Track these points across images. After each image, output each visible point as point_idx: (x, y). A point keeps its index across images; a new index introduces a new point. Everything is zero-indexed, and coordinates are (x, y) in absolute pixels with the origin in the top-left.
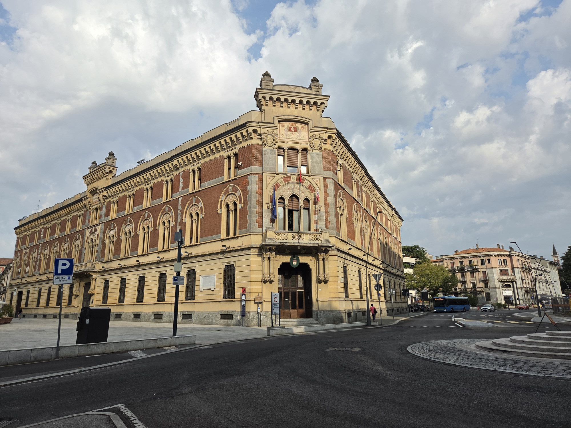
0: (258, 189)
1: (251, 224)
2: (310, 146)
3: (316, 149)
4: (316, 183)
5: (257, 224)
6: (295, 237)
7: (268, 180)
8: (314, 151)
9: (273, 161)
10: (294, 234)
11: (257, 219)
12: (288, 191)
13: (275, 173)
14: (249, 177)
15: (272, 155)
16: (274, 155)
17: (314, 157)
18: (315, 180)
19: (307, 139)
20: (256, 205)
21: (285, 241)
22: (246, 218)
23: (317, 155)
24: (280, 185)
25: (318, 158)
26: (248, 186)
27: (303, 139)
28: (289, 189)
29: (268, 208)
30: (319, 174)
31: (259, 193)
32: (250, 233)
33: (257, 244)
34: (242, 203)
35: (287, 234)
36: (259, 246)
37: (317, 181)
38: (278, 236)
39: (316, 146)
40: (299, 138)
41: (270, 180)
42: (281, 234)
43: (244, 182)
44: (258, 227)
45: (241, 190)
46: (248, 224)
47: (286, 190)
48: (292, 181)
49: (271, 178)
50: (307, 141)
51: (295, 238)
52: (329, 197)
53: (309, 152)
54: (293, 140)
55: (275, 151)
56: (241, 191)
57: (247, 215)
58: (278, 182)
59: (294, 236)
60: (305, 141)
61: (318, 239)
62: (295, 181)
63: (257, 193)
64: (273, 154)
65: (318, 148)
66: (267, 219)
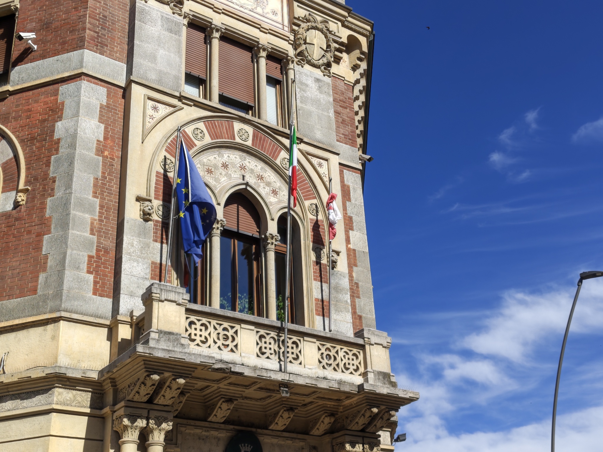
0: (102, 139)
1: (61, 274)
2: (295, 49)
3: (316, 62)
4: (319, 169)
5: (91, 277)
6: (268, 346)
7: (150, 112)
8: (307, 67)
9: (172, 55)
10: (262, 332)
11: (90, 257)
12: (224, 173)
13: (177, 94)
14: (63, 88)
15: (167, 33)
16: (177, 37)
17: (307, 86)
18: (315, 161)
19: (286, 22)
20: (90, 197)
21: (226, 355)
22: (39, 248)
23: (315, 81)
24: (196, 142)
25: (321, 92)
26: (59, 125)
27: (274, 17)
28: (225, 166)
29: (146, 216)
30: (323, 143)
31: (106, 153)
32: (51, 311)
33: (85, 365)
34: (21, 186)
35: (237, 327)
36: (94, 376)
37: (320, 165)
38: (198, 333)
39: (316, 54)
40: (259, 10)
41: (158, 115)
42: (214, 322)
43: (39, 107)
44: (94, 293)
45: (17, 137)
46: (42, 277)
47: (216, 166)
48: (238, 140)
49: (163, 110)
50: (286, 29)
51: (268, 351)
52: (355, 232)
53: (291, 66)
54: (241, 9)
55: (177, 24)
56: (21, 142)
57: (40, 235)
58: (189, 130)
59: (263, 340)
60: (281, 26)
61: (352, 368)
62: (249, 143)
63: (100, 151)
64: (171, 31)
65: (321, 62)
66: (138, 263)
